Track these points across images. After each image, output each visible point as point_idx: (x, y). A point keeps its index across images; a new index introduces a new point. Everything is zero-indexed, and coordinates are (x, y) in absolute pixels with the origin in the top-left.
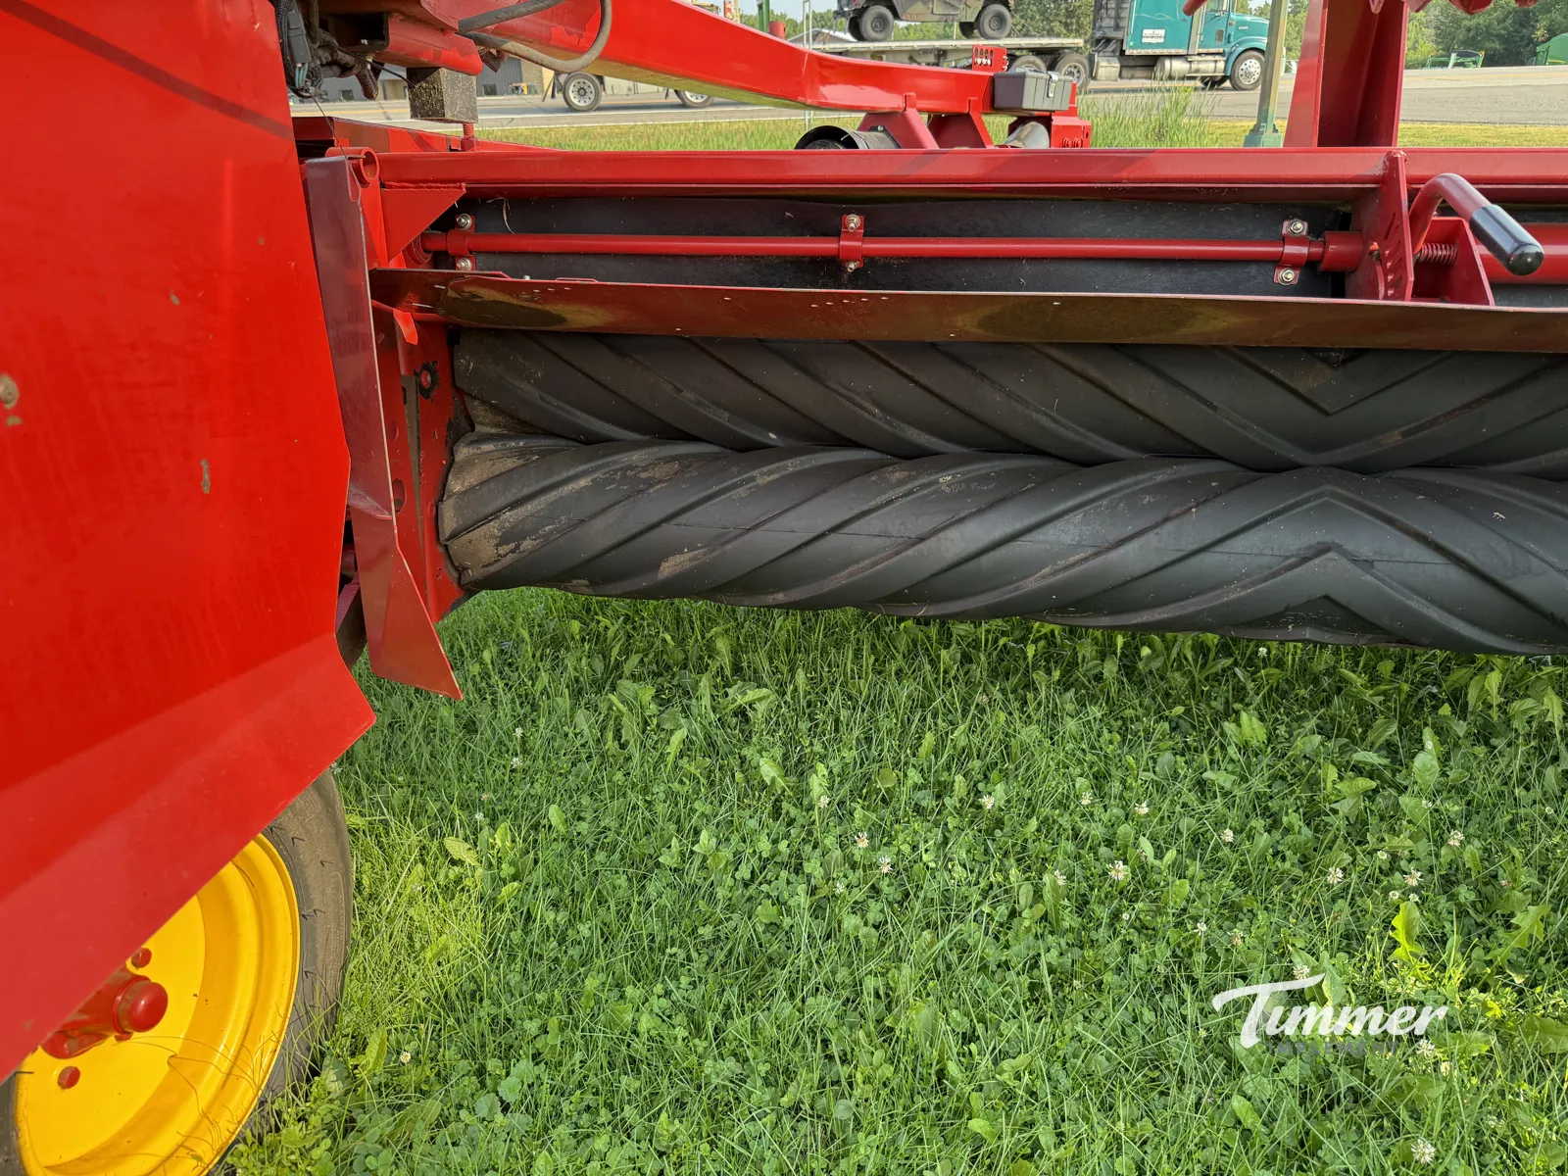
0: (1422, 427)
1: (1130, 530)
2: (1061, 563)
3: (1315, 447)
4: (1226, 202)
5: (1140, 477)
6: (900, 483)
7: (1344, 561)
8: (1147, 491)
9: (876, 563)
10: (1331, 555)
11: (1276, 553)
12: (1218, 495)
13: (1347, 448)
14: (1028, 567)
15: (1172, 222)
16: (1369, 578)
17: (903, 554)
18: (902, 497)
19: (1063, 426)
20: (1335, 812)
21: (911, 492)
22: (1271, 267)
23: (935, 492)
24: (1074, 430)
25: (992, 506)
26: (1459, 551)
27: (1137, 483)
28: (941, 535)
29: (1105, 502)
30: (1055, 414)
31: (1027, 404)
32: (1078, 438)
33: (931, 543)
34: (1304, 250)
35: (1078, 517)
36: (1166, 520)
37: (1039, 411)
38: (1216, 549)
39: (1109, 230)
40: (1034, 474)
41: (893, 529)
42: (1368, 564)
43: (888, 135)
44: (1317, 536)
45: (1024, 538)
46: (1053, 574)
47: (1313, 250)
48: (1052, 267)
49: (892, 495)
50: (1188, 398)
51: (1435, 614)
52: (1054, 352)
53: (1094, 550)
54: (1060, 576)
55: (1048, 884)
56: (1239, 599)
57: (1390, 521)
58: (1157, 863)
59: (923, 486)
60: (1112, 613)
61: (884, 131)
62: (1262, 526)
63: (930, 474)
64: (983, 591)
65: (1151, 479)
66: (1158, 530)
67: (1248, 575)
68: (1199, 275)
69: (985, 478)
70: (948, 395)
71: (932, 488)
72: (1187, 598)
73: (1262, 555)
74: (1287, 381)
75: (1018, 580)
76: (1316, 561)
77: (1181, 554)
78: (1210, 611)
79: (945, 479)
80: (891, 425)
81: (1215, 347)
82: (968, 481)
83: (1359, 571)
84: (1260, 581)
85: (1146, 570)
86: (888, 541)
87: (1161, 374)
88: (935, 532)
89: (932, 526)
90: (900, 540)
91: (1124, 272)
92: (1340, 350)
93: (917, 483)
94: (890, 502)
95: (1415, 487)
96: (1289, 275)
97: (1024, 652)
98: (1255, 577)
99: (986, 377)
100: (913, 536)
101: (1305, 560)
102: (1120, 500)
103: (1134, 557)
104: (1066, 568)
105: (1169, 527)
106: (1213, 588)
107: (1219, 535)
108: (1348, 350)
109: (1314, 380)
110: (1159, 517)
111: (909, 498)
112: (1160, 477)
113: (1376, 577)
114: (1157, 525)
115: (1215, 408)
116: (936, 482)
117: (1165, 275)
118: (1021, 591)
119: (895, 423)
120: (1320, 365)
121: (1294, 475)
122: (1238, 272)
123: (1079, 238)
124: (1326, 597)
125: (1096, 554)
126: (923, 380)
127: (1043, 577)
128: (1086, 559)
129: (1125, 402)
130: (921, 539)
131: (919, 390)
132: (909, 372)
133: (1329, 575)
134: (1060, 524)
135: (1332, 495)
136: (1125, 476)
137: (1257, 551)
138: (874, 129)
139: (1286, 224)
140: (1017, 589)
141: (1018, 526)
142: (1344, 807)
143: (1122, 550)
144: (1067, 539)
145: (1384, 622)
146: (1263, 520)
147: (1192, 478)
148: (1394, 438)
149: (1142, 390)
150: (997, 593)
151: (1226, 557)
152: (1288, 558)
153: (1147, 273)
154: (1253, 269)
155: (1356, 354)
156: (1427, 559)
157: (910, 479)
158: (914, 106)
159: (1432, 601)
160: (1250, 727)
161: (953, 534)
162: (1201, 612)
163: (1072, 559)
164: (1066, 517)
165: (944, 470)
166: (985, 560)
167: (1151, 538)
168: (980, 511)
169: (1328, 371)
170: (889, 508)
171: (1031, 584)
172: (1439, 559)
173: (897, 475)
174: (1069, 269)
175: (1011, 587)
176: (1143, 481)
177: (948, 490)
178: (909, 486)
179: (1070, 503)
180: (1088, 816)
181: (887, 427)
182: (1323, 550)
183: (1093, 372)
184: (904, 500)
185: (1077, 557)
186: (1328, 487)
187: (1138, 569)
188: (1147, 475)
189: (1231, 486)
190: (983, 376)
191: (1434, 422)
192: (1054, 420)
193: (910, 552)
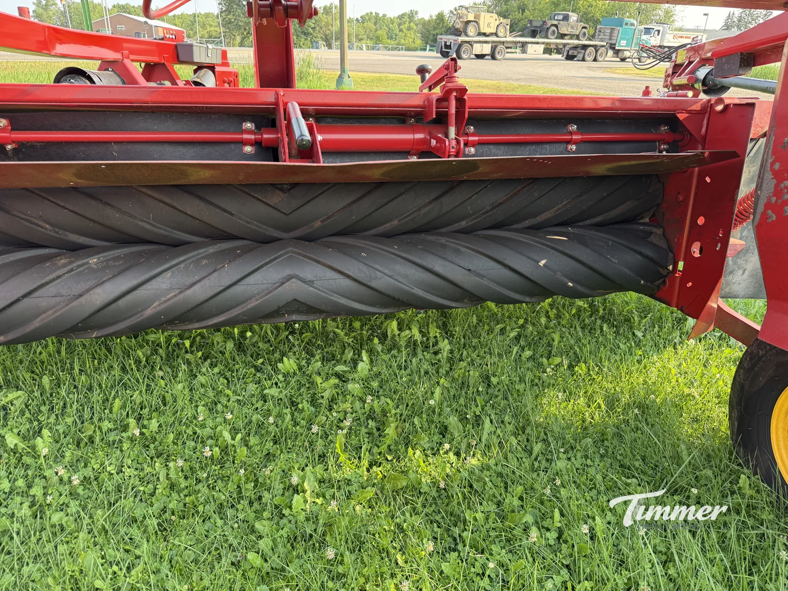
0: (329, 218)
1: (197, 278)
2: (163, 299)
3: (287, 230)
4: (214, 113)
5: (200, 251)
6: (64, 266)
7: (299, 282)
8: (203, 258)
9: (55, 312)
10: (293, 280)
11: (269, 282)
12: (239, 256)
13: (300, 230)
14: (146, 304)
15: (189, 123)
16: (312, 288)
17: (70, 306)
18: (67, 273)
19: (158, 228)
20: (322, 397)
21: (72, 270)
22: (241, 145)
23: (87, 269)
24: (164, 229)
25: (120, 273)
26: (347, 272)
27: (198, 255)
28: (91, 292)
29: (182, 265)
30: (152, 222)
31: (135, 218)
32: (166, 233)
33: (86, 297)
34: (253, 137)
35: (168, 274)
36: (214, 272)
37: (143, 221)
38: (240, 283)
39: (156, 127)
40: (146, 254)
41: (64, 292)
42: (310, 283)
43: (116, 73)
44: (287, 272)
45: (140, 288)
46: (159, 305)
47: (257, 136)
48: (129, 147)
49: (59, 272)
50: (217, 210)
51: (343, 301)
52: (144, 190)
53: (179, 290)
54: (162, 306)
55: (172, 467)
56: (255, 306)
57: (318, 262)
58: (233, 442)
59: (79, 266)
60: (198, 321)
61: (113, 71)
62: (261, 270)
63: (83, 259)
64: (125, 319)
65: (206, 251)
66: (210, 277)
67: (258, 294)
68: (207, 149)
69: (116, 259)
70: (87, 215)
71: (85, 267)
72: (232, 309)
73: (263, 283)
74: (264, 200)
75: (142, 311)
76: (287, 284)
77: (222, 288)
78: (244, 314)
79: (93, 260)
80: (58, 234)
81: (228, 185)
82: (107, 261)
83: (306, 286)
84: (264, 296)
85: (206, 298)
86: (62, 299)
87: (201, 198)
88: (88, 290)
89: (87, 287)
90: (69, 298)
91: (169, 149)
92: (286, 184)
93: (75, 265)
94: (59, 277)
95: (328, 246)
96: (248, 149)
97: (184, 344)
98: (261, 295)
99: (109, 205)
100: (76, 294)
101: (283, 283)
102: (191, 263)
103: (200, 292)
104: (166, 301)
105: (215, 274)
106: (243, 303)
107: (239, 277)
108: (291, 184)
109: (276, 198)
110: (212, 270)
111: (72, 273)
112: (211, 250)
113: (316, 288)
114: (210, 274)
115: (231, 214)
116: (88, 263)
117: (191, 150)
118: (144, 317)
119: (61, 232)
120: (278, 192)
121: (275, 244)
122: (226, 148)
123: (137, 131)
124: (295, 300)
125: (181, 292)
126: (71, 208)
127: (155, 307)
128: (175, 296)
129: (186, 214)
130: (81, 296)
131: (71, 213)
132: (62, 204)
133: (294, 289)
134: (159, 279)
135: (293, 252)
136: (191, 251)
137: (260, 282)
138: (107, 70)
139: (244, 124)
140: (142, 316)
141: (135, 282)
142: (327, 394)
143: (192, 289)
144: (164, 286)
145: (323, 307)
146: (261, 267)
147: (227, 249)
148: (318, 224)
149: (193, 207)
150: (132, 319)
151: (246, 287)
152: (275, 284)
153: (181, 149)
154: (232, 146)
155: (295, 185)
156: (336, 277)
157: (70, 263)
158: (128, 58)
159: (342, 296)
160: (289, 364)
161: (98, 290)
162: (239, 314)
163: (168, 297)
164: (162, 275)
165: (92, 256)
166: (121, 303)
167: (206, 282)
168: (114, 276)
169: (281, 194)
170: (59, 280)
171: (149, 312)
172: (341, 277)
173: (63, 261)
174: (138, 147)
175: (140, 314)
176: (203, 253)
177: (95, 267)
178: (70, 267)
179: (163, 268)
180: (203, 426)
181: (56, 235)
182: (289, 278)
183: (167, 200)
184: (69, 275)
185: (171, 295)
186: (290, 249)
187: (203, 297)
188: (203, 250)
189: (246, 251)
190: (107, 204)
191: (333, 215)
192: (151, 224)
193: (74, 304)
